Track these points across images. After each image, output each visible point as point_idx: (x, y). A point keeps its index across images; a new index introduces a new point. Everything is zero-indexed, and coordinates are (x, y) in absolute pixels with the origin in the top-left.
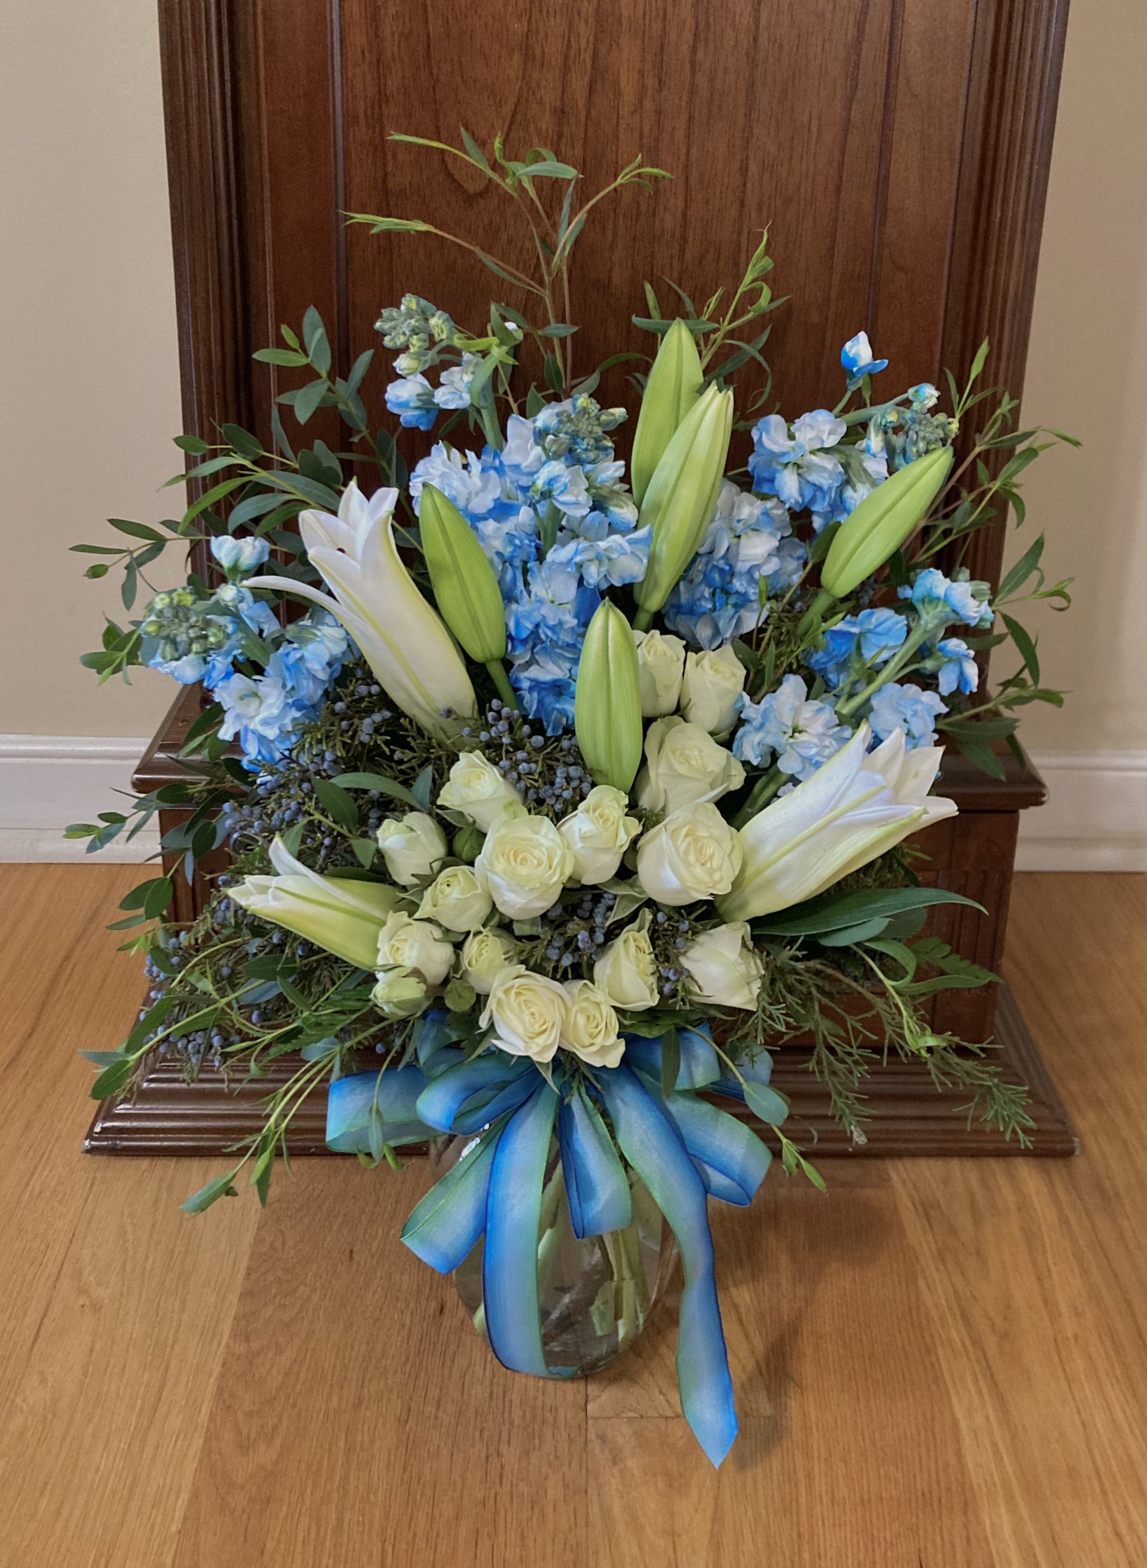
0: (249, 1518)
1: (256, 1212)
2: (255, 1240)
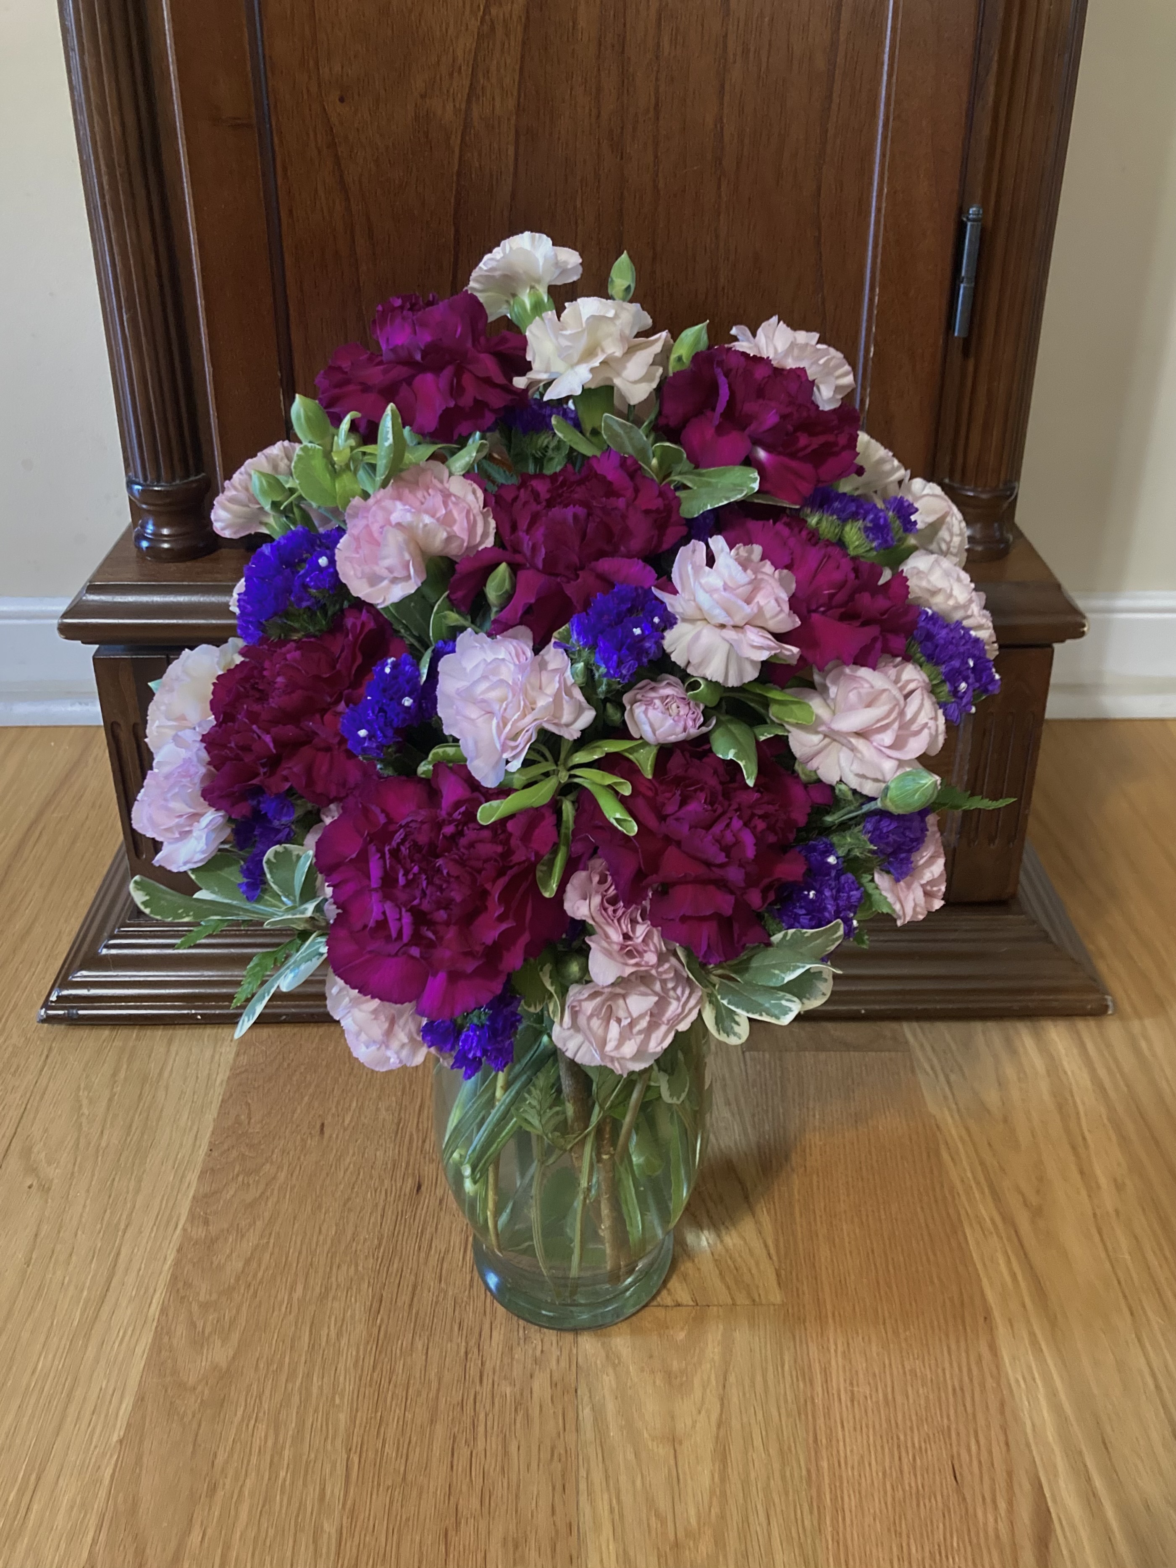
1: (221, 1083)
2: (219, 1113)
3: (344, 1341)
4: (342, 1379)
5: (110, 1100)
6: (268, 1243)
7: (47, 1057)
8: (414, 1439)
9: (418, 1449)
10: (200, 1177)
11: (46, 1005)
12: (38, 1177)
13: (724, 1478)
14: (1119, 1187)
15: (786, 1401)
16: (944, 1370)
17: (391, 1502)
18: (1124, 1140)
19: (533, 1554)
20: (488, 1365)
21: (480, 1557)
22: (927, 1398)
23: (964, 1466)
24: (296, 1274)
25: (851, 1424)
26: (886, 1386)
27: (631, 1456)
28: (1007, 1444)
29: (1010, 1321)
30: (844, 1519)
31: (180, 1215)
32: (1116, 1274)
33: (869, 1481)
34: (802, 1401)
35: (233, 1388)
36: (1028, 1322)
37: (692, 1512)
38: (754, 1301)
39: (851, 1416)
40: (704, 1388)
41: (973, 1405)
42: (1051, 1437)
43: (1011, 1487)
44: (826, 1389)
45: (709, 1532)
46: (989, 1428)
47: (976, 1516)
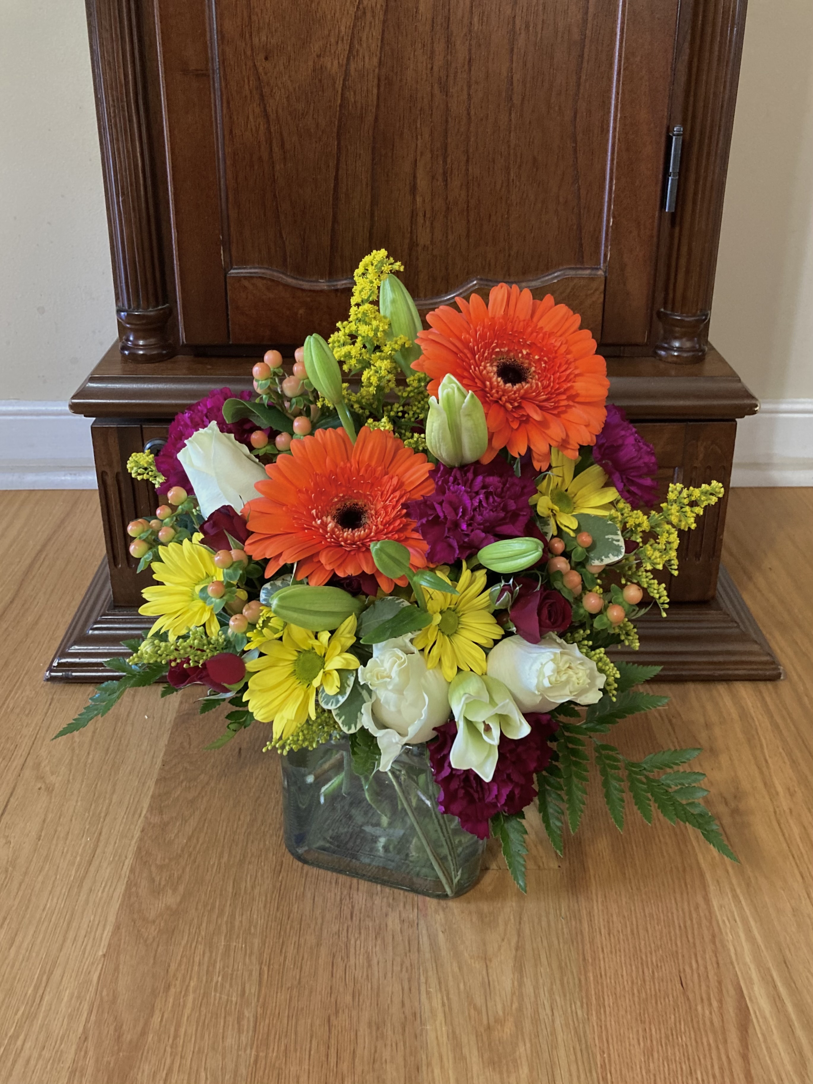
0: (158, 945)
1: (170, 721)
2: (169, 741)
3: (256, 891)
4: (255, 916)
5: (94, 732)
6: (204, 825)
7: (50, 704)
8: (306, 957)
9: (309, 963)
10: (156, 783)
11: (51, 669)
12: (45, 782)
13: (521, 984)
14: (792, 794)
15: (563, 933)
16: (672, 913)
17: (291, 998)
18: (794, 762)
19: (390, 1033)
20: (356, 907)
21: (353, 1034)
22: (661, 933)
23: (688, 977)
24: (223, 846)
25: (609, 949)
26: (632, 924)
27: (456, 969)
28: (718, 963)
29: (718, 881)
30: (605, 1012)
31: (142, 807)
32: (791, 851)
33: (622, 987)
34: (574, 932)
35: (181, 922)
36: (731, 883)
37: (499, 1006)
38: (539, 867)
39: (609, 945)
40: (506, 925)
41: (694, 938)
42: (748, 958)
43: (720, 991)
44: (591, 925)
45: (511, 1019)
46: (704, 951)
47: (696, 1010)
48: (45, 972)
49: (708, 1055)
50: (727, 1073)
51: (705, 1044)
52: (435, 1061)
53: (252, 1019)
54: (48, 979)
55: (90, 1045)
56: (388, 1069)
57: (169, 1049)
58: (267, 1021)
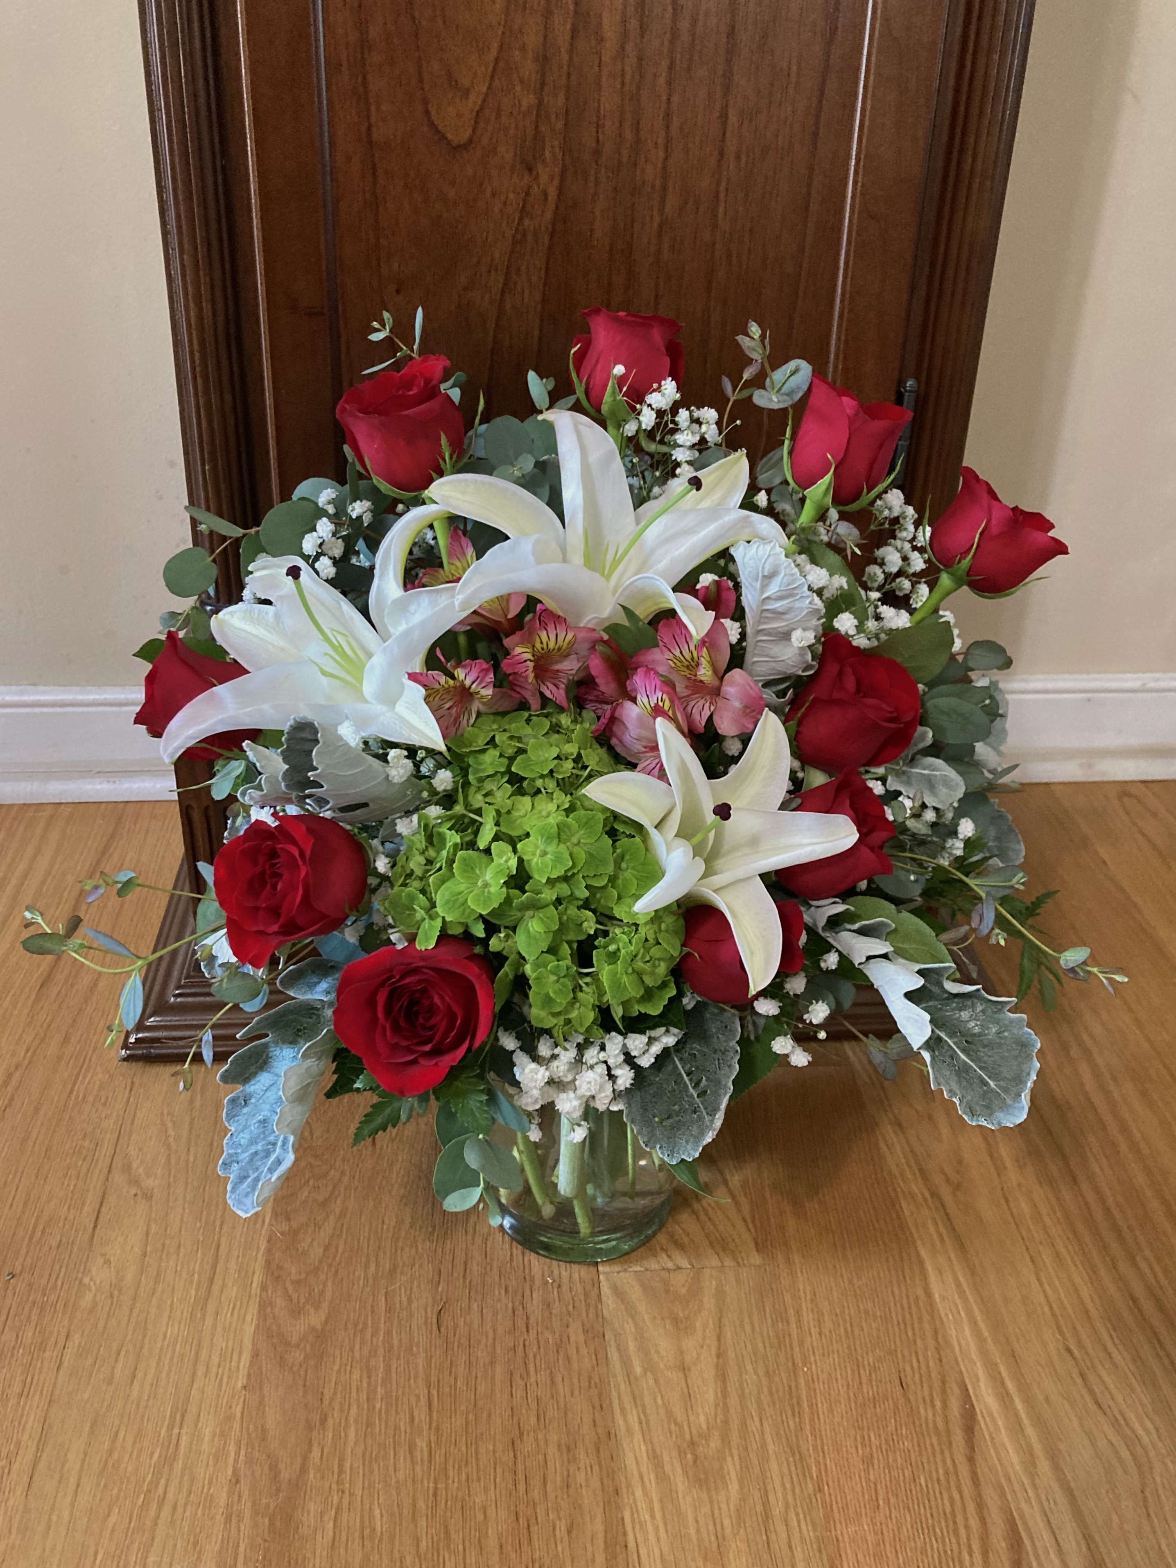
0: (306, 1372)
4: (416, 1334)
6: (341, 1231)
7: (131, 1089)
8: (479, 1377)
9: (483, 1383)
11: (125, 1046)
12: (140, 1187)
13: (725, 1394)
14: (1021, 1166)
15: (769, 1337)
16: (889, 1307)
17: (467, 1423)
19: (583, 1455)
20: (532, 1320)
21: (541, 1457)
22: (878, 1330)
23: (909, 1378)
24: (368, 1255)
25: (821, 1350)
26: (846, 1322)
27: (651, 1382)
29: (939, 1270)
30: (819, 1419)
32: (1020, 1233)
33: (836, 1392)
34: (781, 1335)
35: (329, 1344)
36: (953, 1271)
37: (702, 1418)
38: (738, 1263)
39: (820, 1345)
40: (704, 1330)
41: (914, 1334)
42: (974, 1354)
43: (944, 1392)
44: (800, 1327)
45: (716, 1434)
46: (926, 1349)
47: (919, 1412)
48: (177, 1408)
49: (932, 1459)
50: (952, 1478)
51: (929, 1450)
52: (635, 1481)
53: (425, 1449)
54: (183, 1417)
55: (244, 1487)
56: (584, 1493)
57: (334, 1486)
58: (443, 1451)
